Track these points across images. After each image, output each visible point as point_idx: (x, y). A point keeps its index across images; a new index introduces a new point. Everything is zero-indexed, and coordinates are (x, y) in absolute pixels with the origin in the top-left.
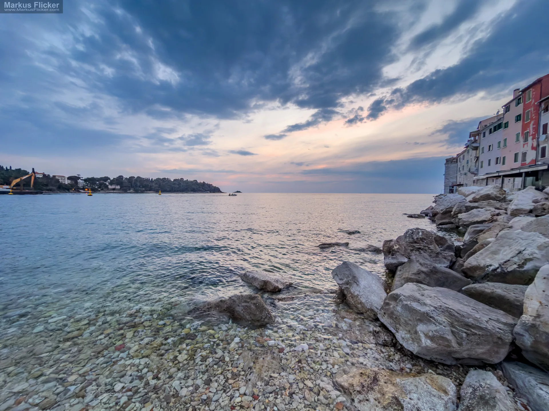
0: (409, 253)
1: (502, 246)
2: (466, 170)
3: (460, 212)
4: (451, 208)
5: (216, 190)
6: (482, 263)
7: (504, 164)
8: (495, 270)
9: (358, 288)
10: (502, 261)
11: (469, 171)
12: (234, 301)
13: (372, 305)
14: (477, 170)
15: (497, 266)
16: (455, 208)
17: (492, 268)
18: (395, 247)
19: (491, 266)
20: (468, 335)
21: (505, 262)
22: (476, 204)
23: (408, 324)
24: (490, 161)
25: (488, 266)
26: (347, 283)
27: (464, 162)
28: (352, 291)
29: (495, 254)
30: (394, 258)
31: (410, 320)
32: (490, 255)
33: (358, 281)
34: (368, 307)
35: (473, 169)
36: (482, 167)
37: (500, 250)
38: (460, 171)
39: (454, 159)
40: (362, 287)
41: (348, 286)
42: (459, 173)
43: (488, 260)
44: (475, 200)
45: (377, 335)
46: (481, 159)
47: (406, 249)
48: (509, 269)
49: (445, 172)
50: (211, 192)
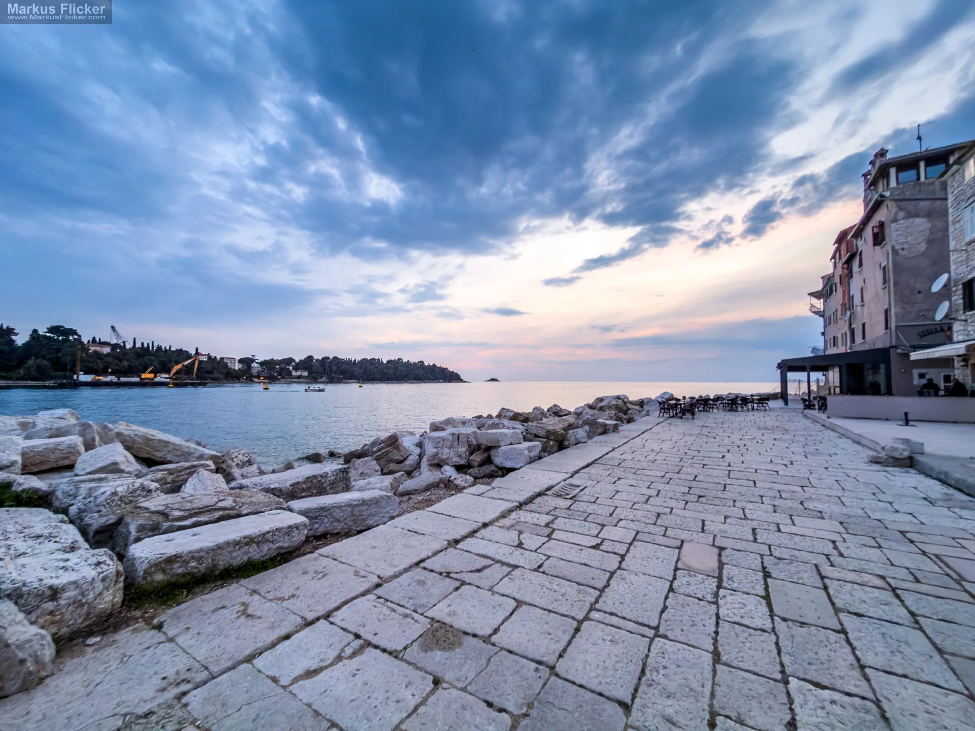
5: (453, 377)
50: (445, 382)
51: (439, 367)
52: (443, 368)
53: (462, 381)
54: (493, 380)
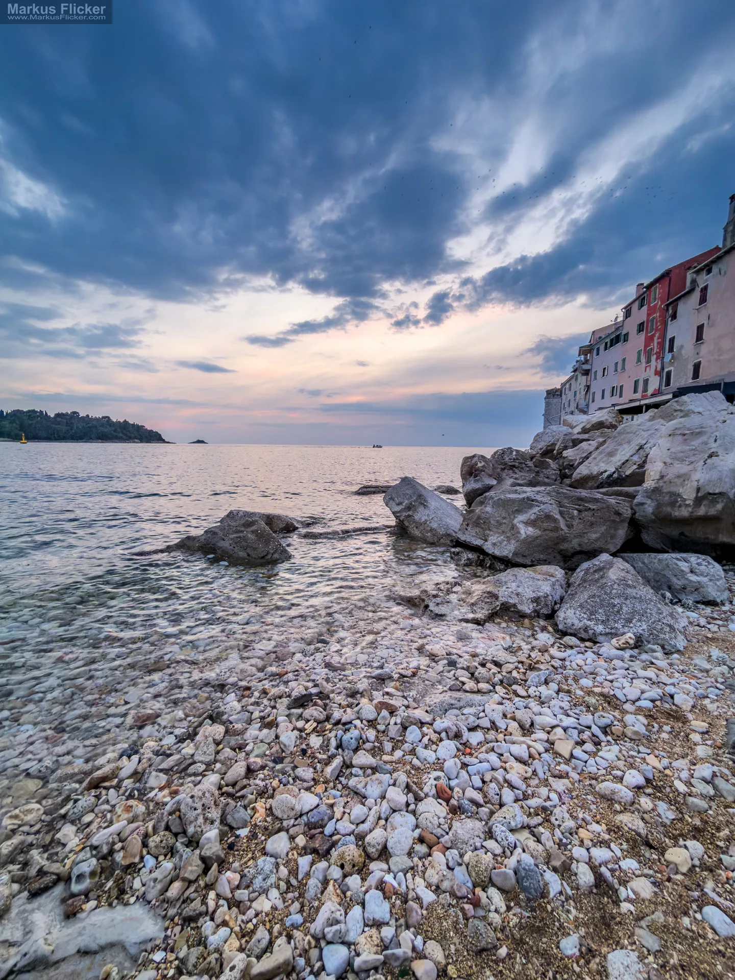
0: (498, 474)
1: (620, 444)
2: (573, 406)
3: (566, 448)
4: (554, 444)
5: (153, 437)
6: (595, 470)
7: (621, 396)
8: (611, 476)
9: (427, 512)
10: (619, 464)
11: (577, 407)
12: (215, 533)
13: (448, 528)
14: (588, 405)
15: (613, 470)
16: (559, 444)
17: (606, 475)
18: (479, 465)
19: (605, 471)
20: (580, 511)
21: (623, 464)
22: (586, 436)
23: (501, 524)
24: (603, 391)
25: (602, 473)
26: (409, 508)
27: (570, 395)
28: (416, 517)
29: (611, 456)
30: (478, 481)
31: (504, 518)
32: (605, 459)
33: (426, 501)
34: (442, 531)
35: (582, 404)
36: (593, 401)
37: (617, 450)
38: (564, 408)
39: (557, 390)
40: (432, 508)
41: (410, 513)
42: (563, 412)
43: (602, 465)
44: (585, 431)
45: (456, 558)
46: (592, 390)
47: (494, 468)
48: (628, 473)
49: (546, 411)
50: (141, 442)
51: (133, 425)
52: (138, 426)
53: (164, 441)
54: (199, 442)
